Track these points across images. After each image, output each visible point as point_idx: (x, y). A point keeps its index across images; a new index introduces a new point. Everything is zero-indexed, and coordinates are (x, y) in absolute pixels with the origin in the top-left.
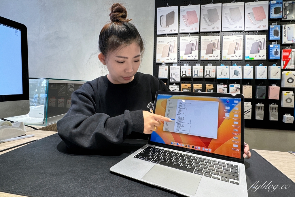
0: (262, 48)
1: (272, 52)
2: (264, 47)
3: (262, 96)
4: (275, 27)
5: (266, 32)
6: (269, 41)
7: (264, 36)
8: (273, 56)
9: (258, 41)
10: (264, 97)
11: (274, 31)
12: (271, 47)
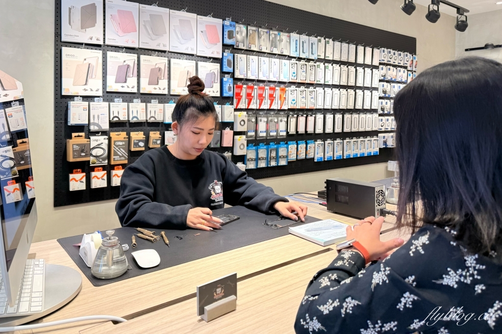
0: (216, 81)
1: (226, 87)
2: (217, 80)
3: (216, 144)
4: (228, 55)
5: (219, 61)
6: (223, 73)
7: (218, 66)
8: (226, 93)
9: (212, 71)
10: (218, 145)
11: (228, 60)
12: (225, 81)
